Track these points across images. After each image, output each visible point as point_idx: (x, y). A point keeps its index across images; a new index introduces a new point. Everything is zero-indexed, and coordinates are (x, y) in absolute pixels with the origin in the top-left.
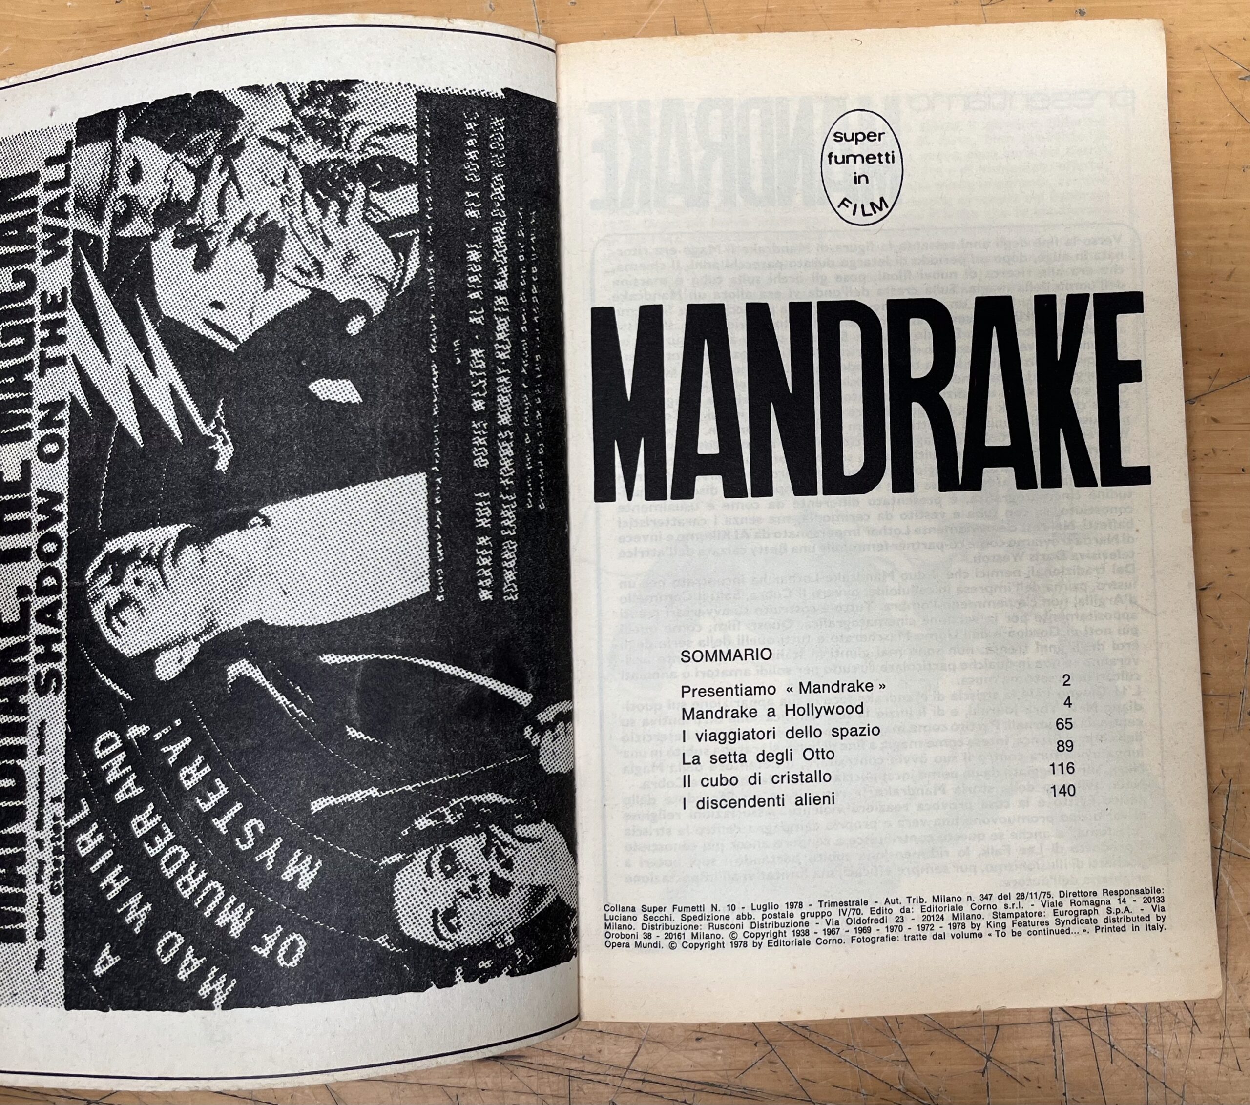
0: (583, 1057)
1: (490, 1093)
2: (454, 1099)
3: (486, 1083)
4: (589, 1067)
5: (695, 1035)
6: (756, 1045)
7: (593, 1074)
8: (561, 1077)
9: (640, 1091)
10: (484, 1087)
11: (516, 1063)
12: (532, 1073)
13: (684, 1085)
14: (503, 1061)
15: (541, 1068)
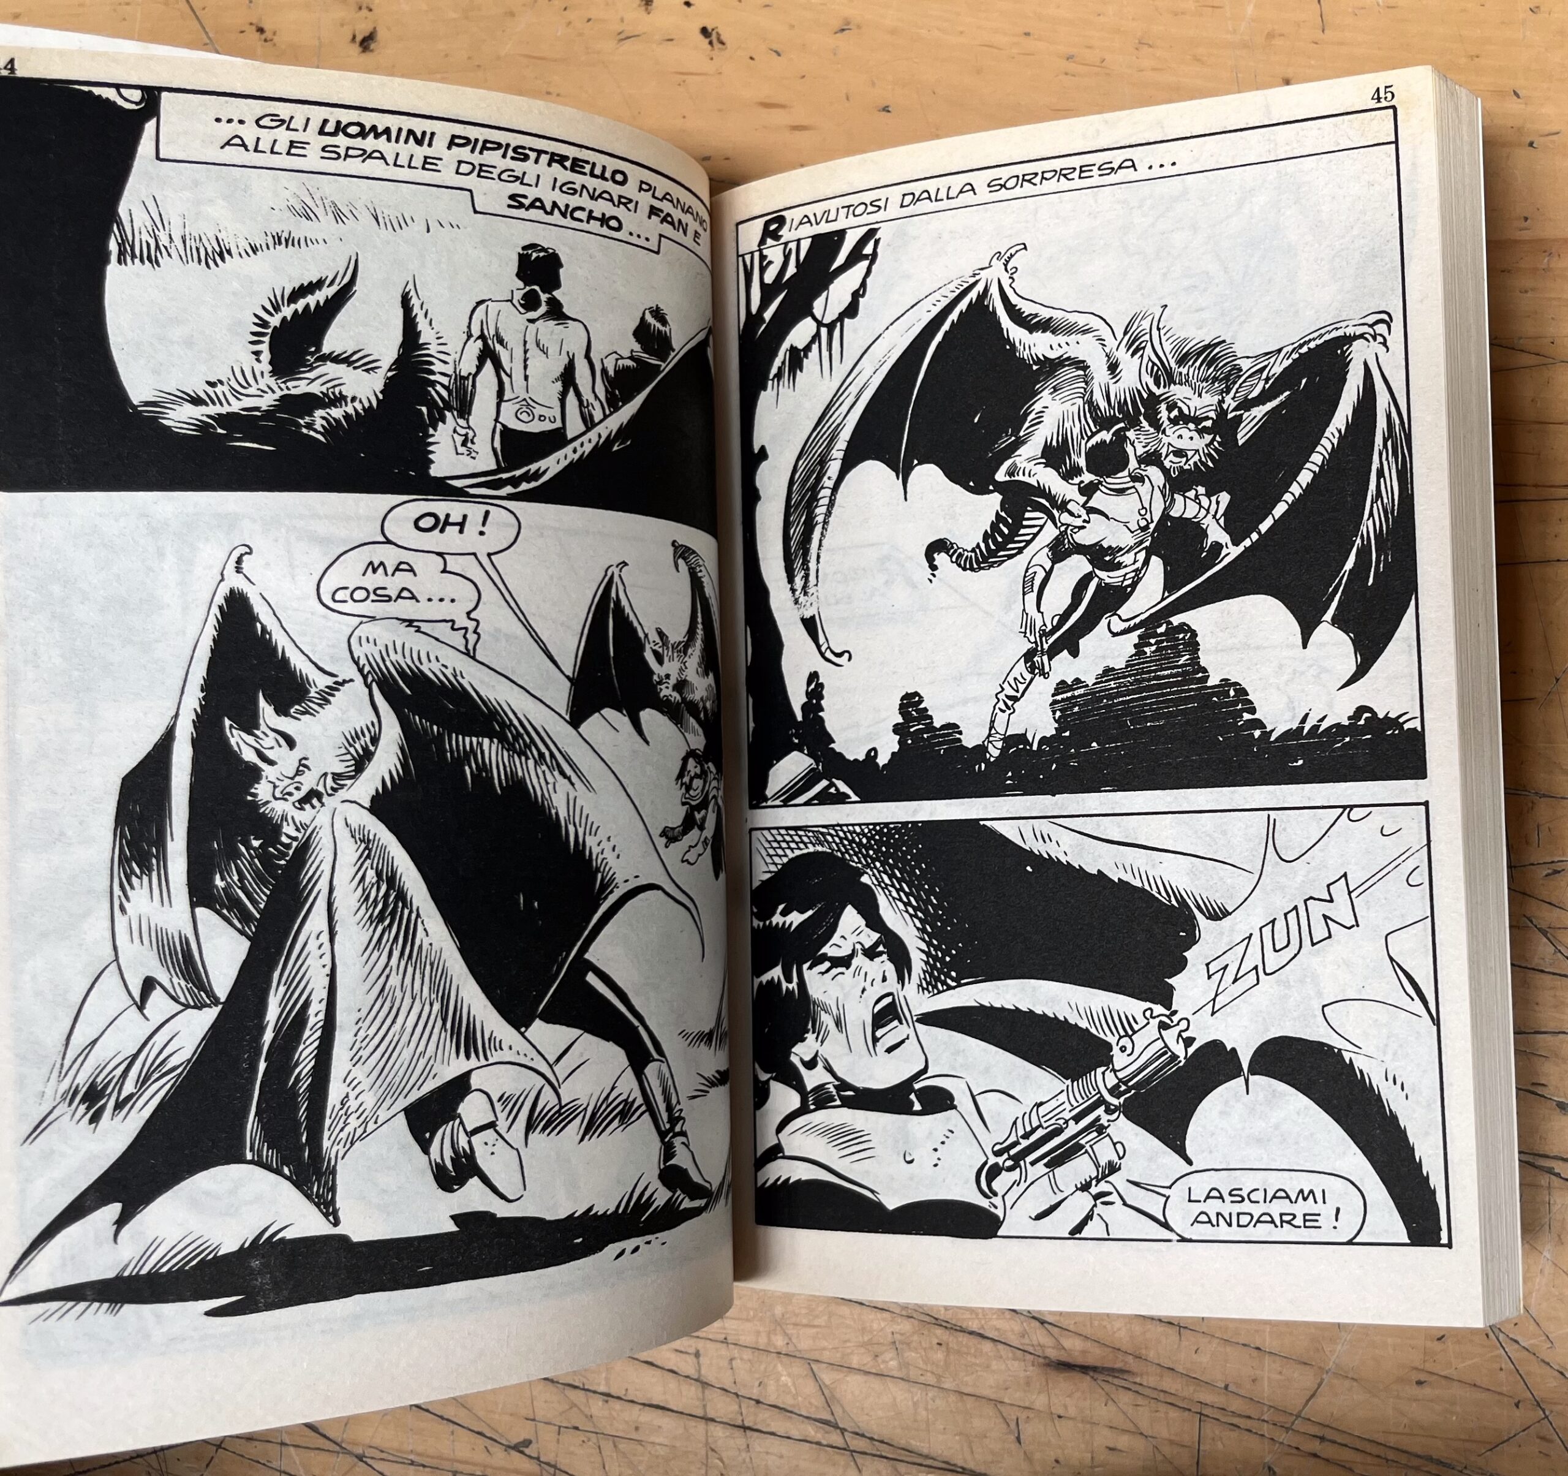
0: (1226, 1387)
1: (1071, 1423)
2: (1013, 1425)
3: (1066, 1407)
4: (1236, 1405)
5: (1416, 1376)
6: (1517, 1405)
7: (1240, 1416)
8: (1187, 1413)
9: (1315, 1455)
10: (1061, 1413)
11: (1116, 1381)
12: (1140, 1401)
13: (1391, 1455)
14: (1096, 1376)
15: (1155, 1394)
